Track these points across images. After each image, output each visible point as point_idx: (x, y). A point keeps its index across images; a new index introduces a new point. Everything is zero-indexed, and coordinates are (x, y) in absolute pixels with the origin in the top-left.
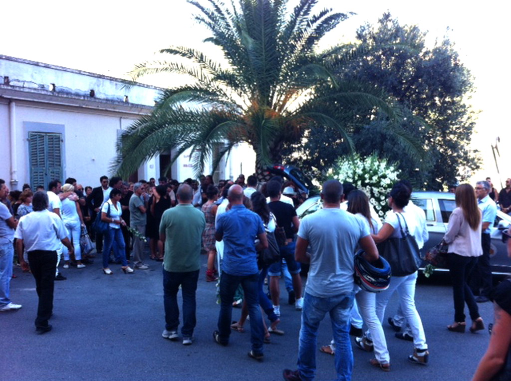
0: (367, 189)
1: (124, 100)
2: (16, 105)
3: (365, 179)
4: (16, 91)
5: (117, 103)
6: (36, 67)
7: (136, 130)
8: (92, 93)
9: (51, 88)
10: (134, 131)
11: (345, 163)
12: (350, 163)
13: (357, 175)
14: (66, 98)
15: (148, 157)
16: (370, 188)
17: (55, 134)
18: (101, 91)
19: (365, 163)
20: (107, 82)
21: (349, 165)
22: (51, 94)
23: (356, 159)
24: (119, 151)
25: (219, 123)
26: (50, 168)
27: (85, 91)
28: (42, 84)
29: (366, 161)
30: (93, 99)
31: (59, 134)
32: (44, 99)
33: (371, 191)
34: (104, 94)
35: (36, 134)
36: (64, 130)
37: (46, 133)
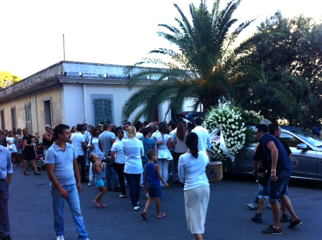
2: (86, 86)
4: (84, 79)
6: (96, 66)
9: (105, 76)
17: (108, 100)
26: (105, 117)
27: (124, 76)
28: (100, 74)
31: (111, 99)
35: (97, 100)
36: (113, 97)
37: (103, 99)
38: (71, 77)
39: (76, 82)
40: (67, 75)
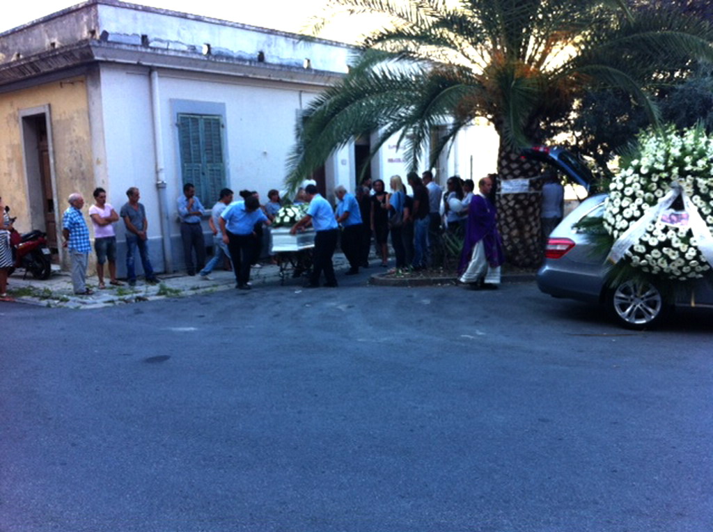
0: (688, 181)
1: (305, 66)
2: (159, 76)
3: (685, 164)
4: (157, 55)
5: (296, 71)
6: (183, 20)
7: (323, 106)
8: (261, 57)
9: (205, 51)
10: (319, 107)
11: (651, 140)
12: (659, 139)
13: (673, 159)
14: (225, 64)
15: (339, 144)
16: (692, 178)
17: (212, 117)
18: (274, 54)
19: (684, 139)
20: (281, 40)
21: (657, 143)
22: (206, 59)
23: (670, 133)
24: (300, 137)
25: (445, 87)
26: (208, 165)
27: (251, 54)
28: (192, 44)
29: (686, 136)
30: (262, 65)
31: (219, 115)
32: (196, 65)
33: (695, 184)
34: (278, 57)
35: (188, 116)
36: (224, 111)
37: (201, 115)
38: (124, 47)
39: (135, 62)
40: (110, 39)
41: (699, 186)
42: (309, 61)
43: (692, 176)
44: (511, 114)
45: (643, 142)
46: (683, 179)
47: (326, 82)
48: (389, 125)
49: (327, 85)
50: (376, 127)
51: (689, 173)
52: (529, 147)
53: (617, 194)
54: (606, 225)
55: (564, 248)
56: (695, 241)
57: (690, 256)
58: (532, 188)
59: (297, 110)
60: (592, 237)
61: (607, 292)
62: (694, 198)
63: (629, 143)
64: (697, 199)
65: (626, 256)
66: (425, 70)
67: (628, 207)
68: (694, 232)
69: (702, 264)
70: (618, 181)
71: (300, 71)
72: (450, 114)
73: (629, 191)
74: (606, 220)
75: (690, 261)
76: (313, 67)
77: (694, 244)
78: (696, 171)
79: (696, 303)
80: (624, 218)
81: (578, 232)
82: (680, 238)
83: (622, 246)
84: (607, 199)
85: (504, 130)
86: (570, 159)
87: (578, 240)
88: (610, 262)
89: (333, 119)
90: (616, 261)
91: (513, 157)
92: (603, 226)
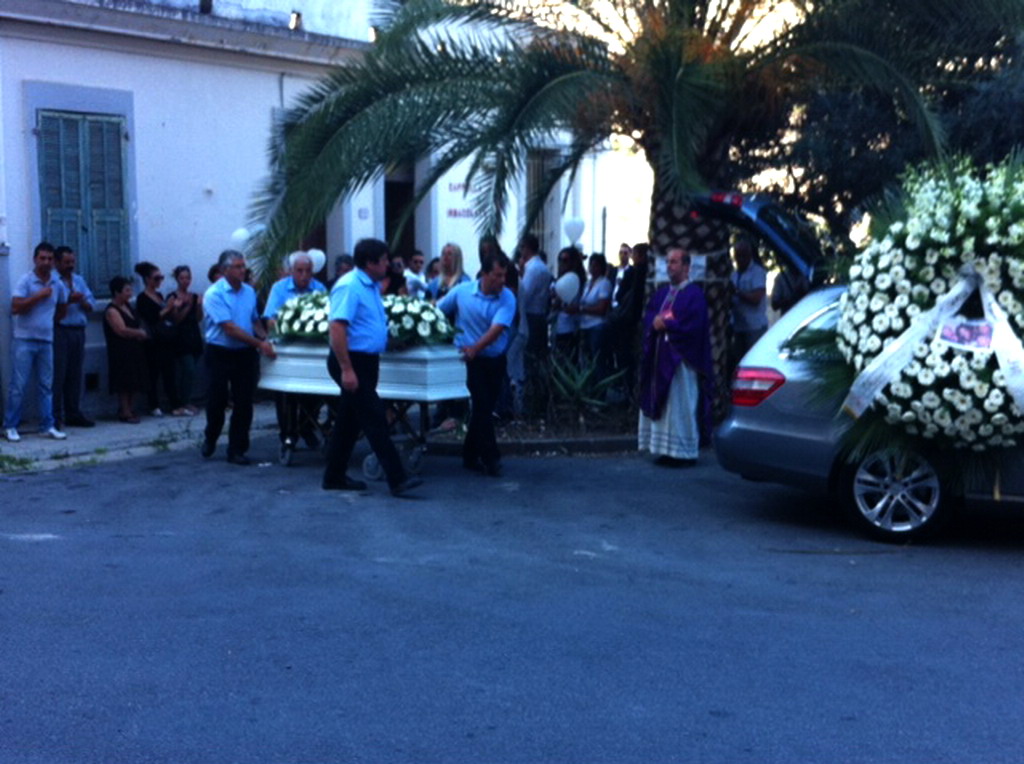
0: (992, 264)
1: (292, 25)
3: (987, 233)
5: (273, 33)
7: (323, 104)
8: (206, 6)
10: (316, 107)
11: (926, 186)
12: (941, 183)
13: (964, 221)
14: (134, 14)
15: (353, 181)
16: (1000, 259)
17: (106, 119)
19: (987, 184)
21: (938, 192)
22: (97, 4)
23: (961, 173)
24: (277, 163)
25: (553, 75)
26: (95, 212)
29: (991, 179)
30: (207, 20)
31: (119, 116)
32: (78, 17)
33: (1004, 269)
35: (57, 115)
36: (132, 109)
37: (84, 114)
41: (1011, 273)
42: (299, 16)
43: (1000, 254)
44: (674, 132)
45: (912, 189)
46: (982, 260)
47: (331, 58)
48: (450, 145)
49: (333, 63)
50: (424, 147)
51: (994, 248)
52: (706, 193)
53: (863, 287)
54: (841, 346)
55: (766, 387)
56: (1002, 378)
57: (992, 405)
58: (712, 273)
59: (273, 110)
60: (817, 366)
61: (842, 470)
62: (1001, 298)
63: (887, 192)
64: (1008, 297)
65: (877, 403)
66: (518, 42)
67: (882, 311)
68: (1001, 361)
69: (1014, 420)
70: (864, 262)
71: (281, 34)
72: (564, 127)
73: (883, 282)
74: (842, 336)
75: (993, 414)
76: (308, 27)
77: (1001, 383)
78: (1007, 246)
79: (1002, 493)
80: (873, 332)
81: (791, 358)
82: (975, 371)
83: (869, 384)
84: (844, 297)
85: (662, 162)
86: (780, 220)
87: (791, 371)
88: (847, 415)
89: (342, 129)
90: (858, 413)
91: (678, 212)
92: (835, 345)
